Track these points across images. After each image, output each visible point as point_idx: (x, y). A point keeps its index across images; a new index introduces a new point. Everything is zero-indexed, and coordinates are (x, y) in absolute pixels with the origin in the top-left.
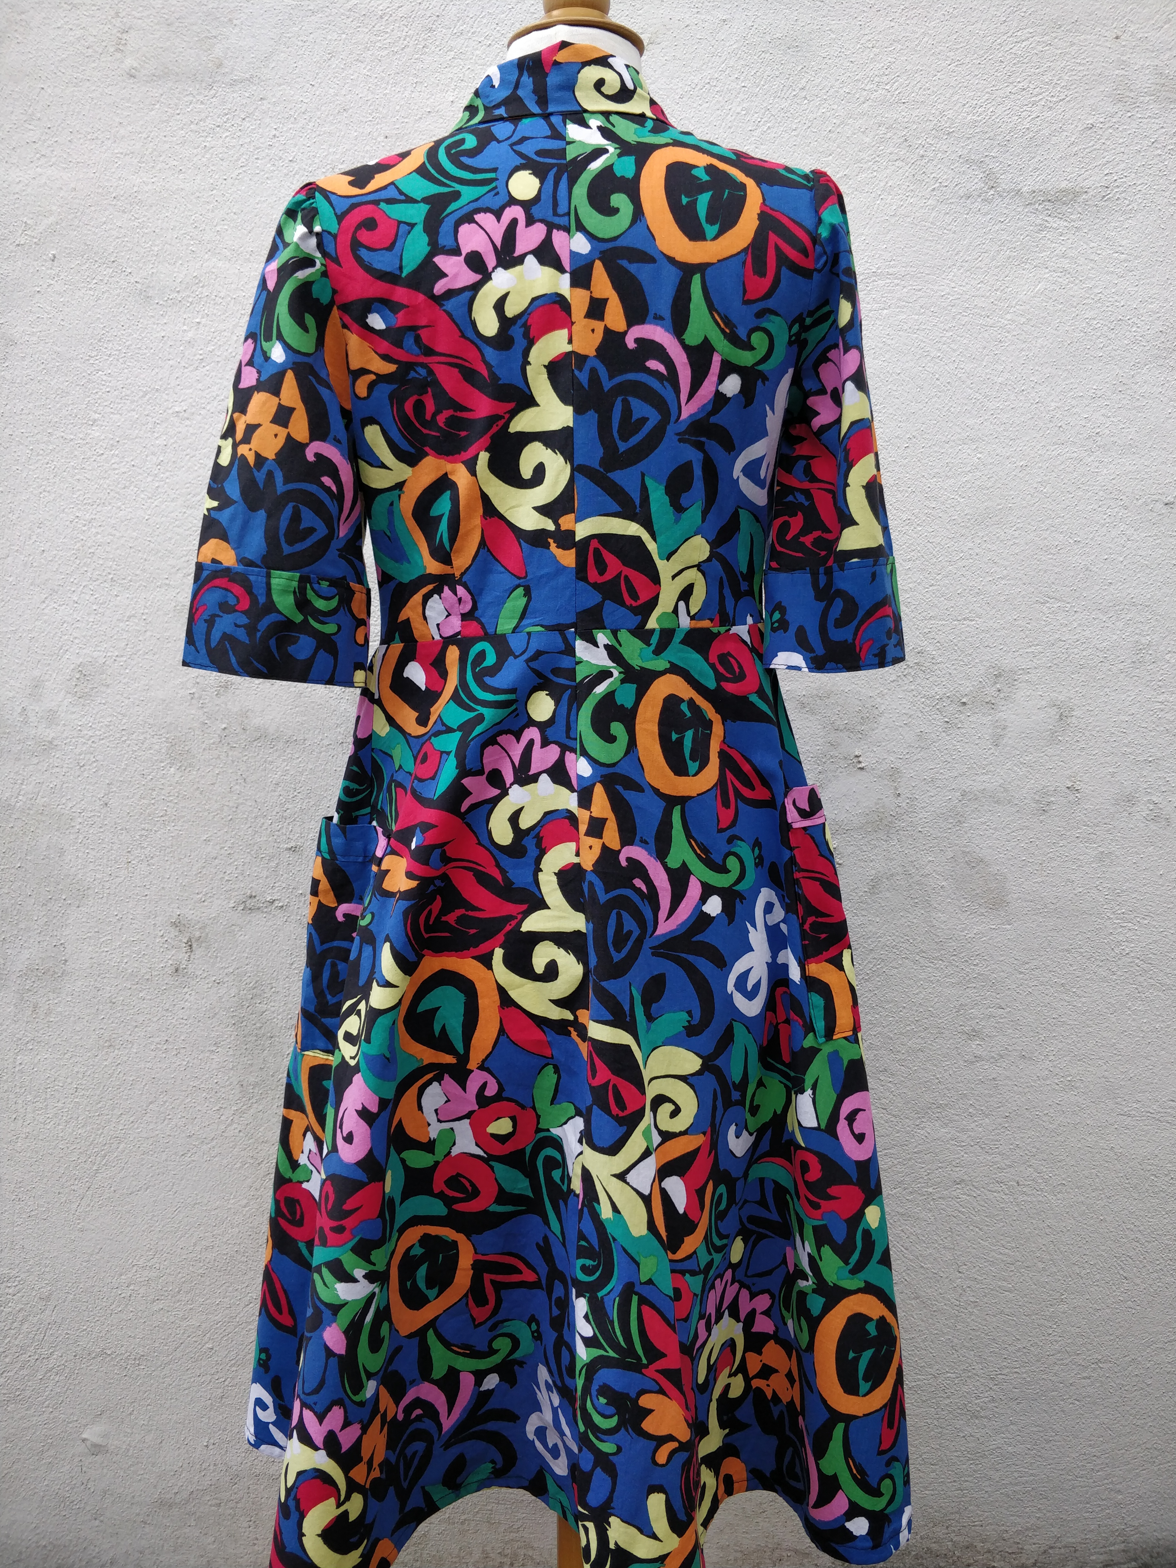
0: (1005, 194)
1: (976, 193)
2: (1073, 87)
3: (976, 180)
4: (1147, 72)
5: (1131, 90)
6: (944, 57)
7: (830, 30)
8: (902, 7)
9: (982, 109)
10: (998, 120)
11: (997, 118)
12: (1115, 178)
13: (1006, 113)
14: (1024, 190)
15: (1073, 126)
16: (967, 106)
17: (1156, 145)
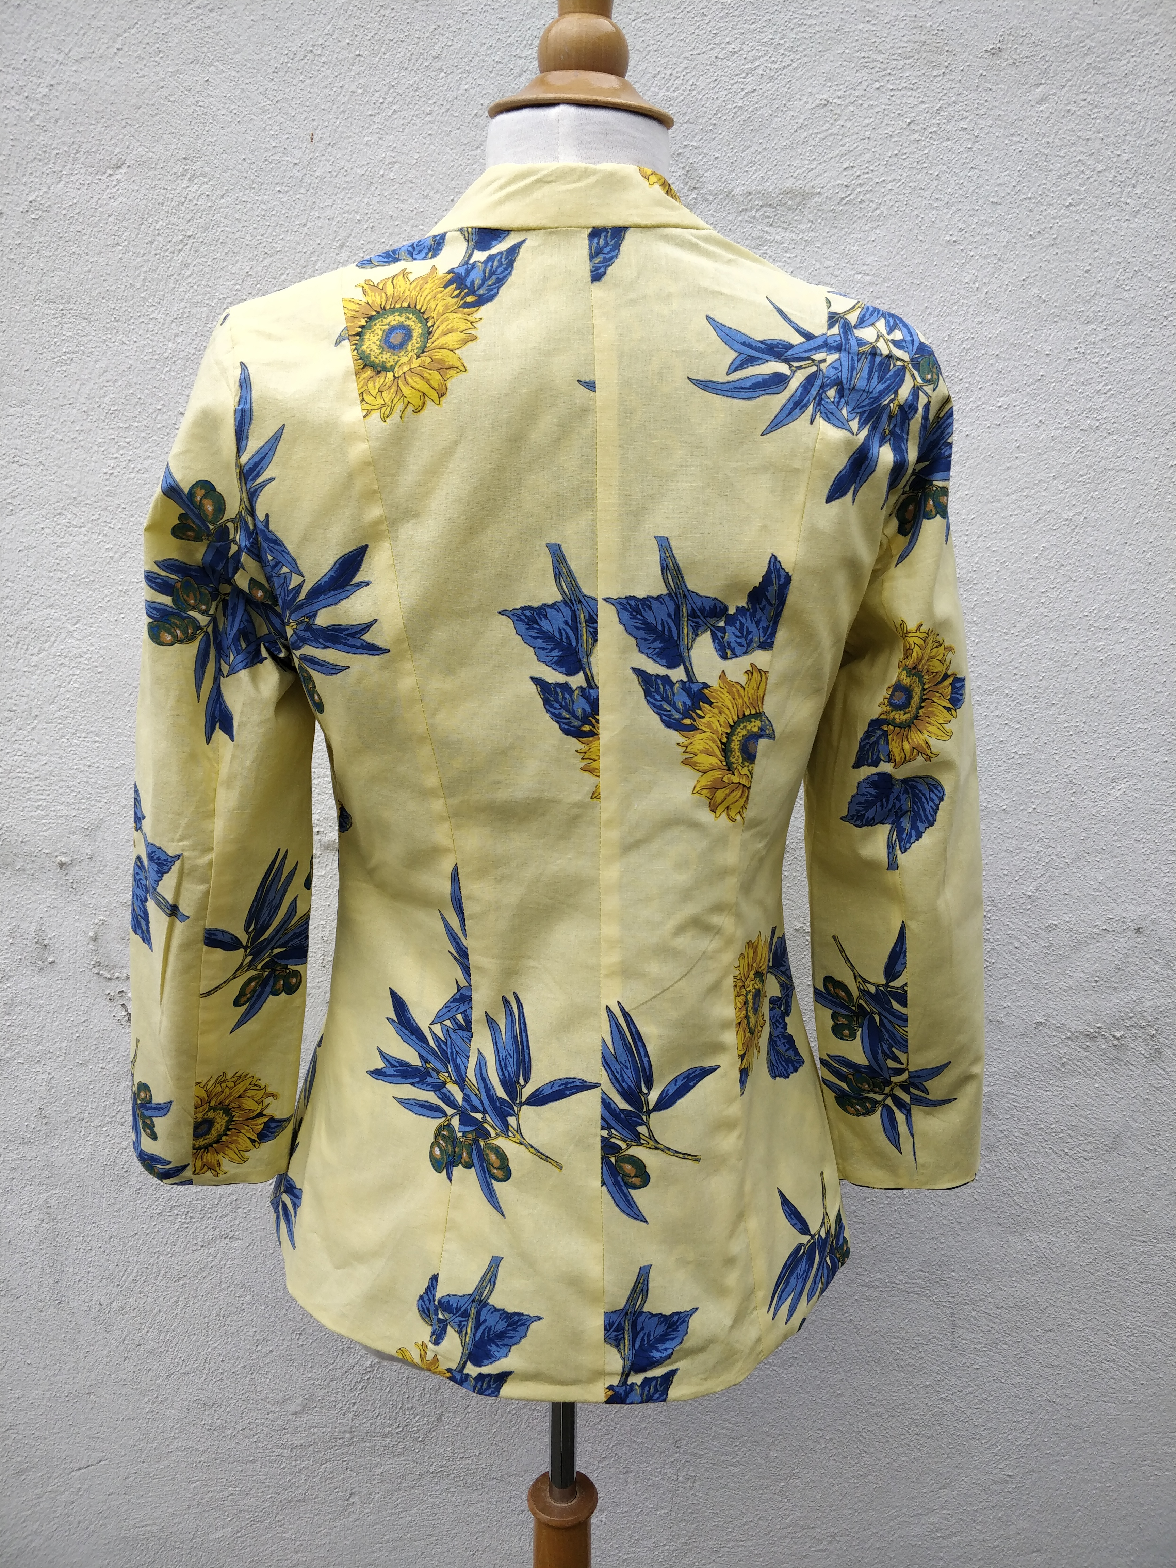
0: (711, 198)
2: (801, 49)
9: (679, 81)
10: (700, 97)
11: (699, 93)
12: (858, 173)
13: (712, 85)
14: (737, 191)
15: (801, 103)
16: (659, 77)
17: (912, 126)
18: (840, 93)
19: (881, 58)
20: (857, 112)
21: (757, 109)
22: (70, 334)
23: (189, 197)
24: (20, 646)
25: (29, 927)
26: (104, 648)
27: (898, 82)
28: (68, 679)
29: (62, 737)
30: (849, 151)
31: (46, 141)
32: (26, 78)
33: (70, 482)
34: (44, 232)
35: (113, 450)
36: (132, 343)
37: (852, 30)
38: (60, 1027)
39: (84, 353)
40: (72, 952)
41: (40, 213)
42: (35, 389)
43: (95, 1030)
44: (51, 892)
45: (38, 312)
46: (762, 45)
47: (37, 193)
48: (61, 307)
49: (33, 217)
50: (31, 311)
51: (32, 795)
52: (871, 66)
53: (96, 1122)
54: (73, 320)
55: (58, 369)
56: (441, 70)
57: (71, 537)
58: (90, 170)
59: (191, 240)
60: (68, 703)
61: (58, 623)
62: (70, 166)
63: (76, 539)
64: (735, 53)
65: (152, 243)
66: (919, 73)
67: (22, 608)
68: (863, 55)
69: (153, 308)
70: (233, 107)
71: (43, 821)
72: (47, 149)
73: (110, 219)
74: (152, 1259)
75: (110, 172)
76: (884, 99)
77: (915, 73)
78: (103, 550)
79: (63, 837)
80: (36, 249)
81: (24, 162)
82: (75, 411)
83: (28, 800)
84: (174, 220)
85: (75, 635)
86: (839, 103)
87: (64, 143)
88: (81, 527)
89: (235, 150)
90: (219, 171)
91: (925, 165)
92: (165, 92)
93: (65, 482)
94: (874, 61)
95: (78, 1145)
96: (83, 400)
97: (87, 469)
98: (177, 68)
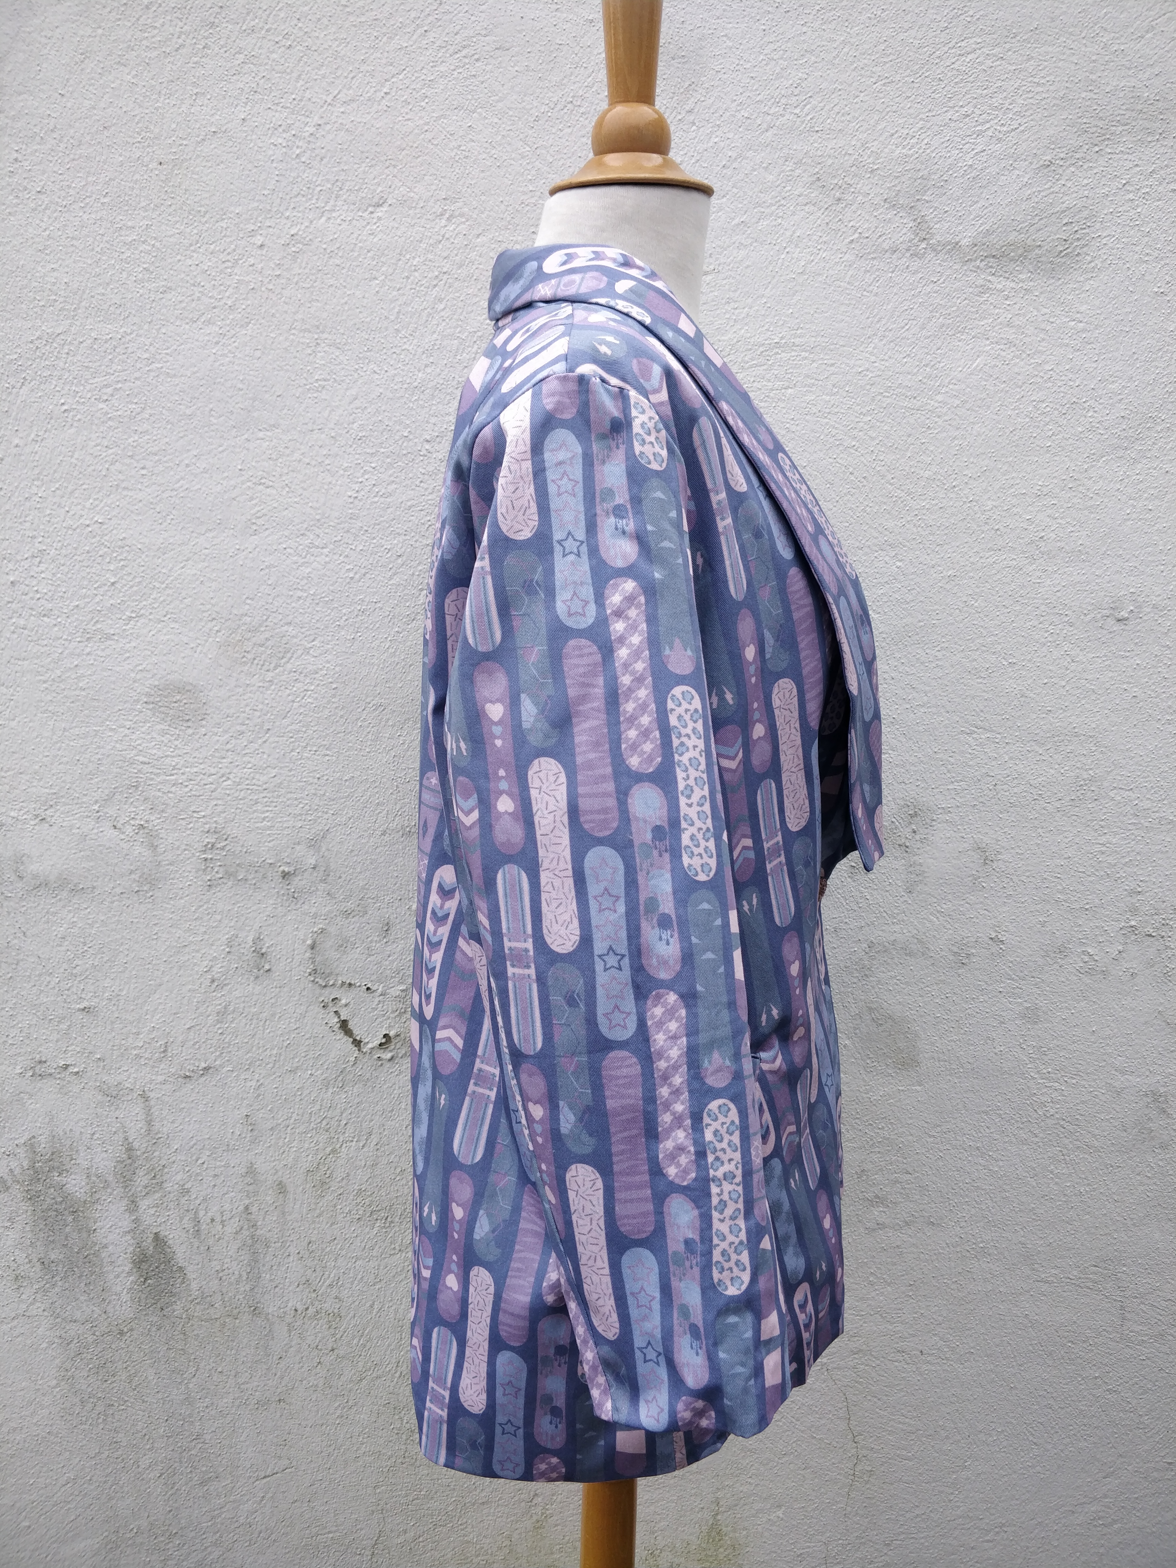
0: (940, 248)
1: (904, 246)
2: (1027, 114)
3: (905, 230)
4: (1121, 95)
5: (1101, 118)
6: (868, 73)
7: (726, 36)
8: (818, 7)
9: (914, 141)
10: (934, 155)
11: (932, 152)
12: (1076, 229)
13: (945, 145)
14: (963, 243)
15: (1027, 163)
16: (896, 136)
17: (1127, 187)
18: (1062, 155)
19: (1101, 124)
20: (1077, 172)
21: (986, 168)
22: (323, 362)
23: (447, 236)
24: (256, 662)
25: (247, 936)
26: (341, 665)
27: (1115, 146)
28: (302, 694)
29: (292, 751)
30: (1069, 208)
31: (310, 178)
32: (294, 116)
33: (315, 505)
34: (304, 265)
35: (359, 475)
36: (383, 372)
37: (1076, 97)
38: (271, 1034)
39: (335, 380)
40: (288, 961)
41: (301, 246)
42: (285, 414)
43: (307, 1037)
44: (271, 902)
45: (293, 341)
46: (992, 109)
47: (299, 227)
48: (316, 336)
49: (293, 249)
50: (286, 339)
51: (259, 807)
52: (1092, 130)
53: (302, 1128)
54: (327, 349)
55: (310, 395)
56: (694, 124)
57: (312, 558)
58: (352, 207)
59: (446, 276)
60: (301, 718)
61: (295, 640)
62: (332, 202)
63: (318, 559)
64: (968, 116)
65: (408, 278)
66: (1135, 139)
67: (260, 625)
68: (1085, 121)
69: (405, 340)
70: (493, 152)
71: (268, 832)
72: (312, 186)
73: (369, 254)
74: (350, 1264)
75: (370, 209)
76: (1102, 162)
77: (1131, 139)
78: (344, 571)
79: (288, 847)
80: (296, 280)
81: (288, 197)
82: (323, 436)
83: (255, 811)
84: (430, 256)
85: (311, 652)
86: (1061, 163)
87: (328, 181)
88: (323, 548)
89: (493, 192)
90: (476, 211)
91: (1137, 223)
92: (429, 136)
93: (310, 504)
94: (1097, 126)
95: (282, 1151)
96: (332, 425)
97: (332, 492)
98: (441, 113)
